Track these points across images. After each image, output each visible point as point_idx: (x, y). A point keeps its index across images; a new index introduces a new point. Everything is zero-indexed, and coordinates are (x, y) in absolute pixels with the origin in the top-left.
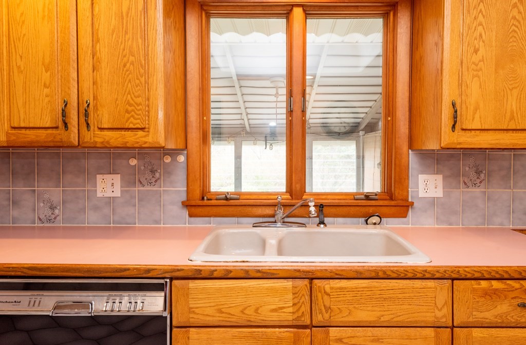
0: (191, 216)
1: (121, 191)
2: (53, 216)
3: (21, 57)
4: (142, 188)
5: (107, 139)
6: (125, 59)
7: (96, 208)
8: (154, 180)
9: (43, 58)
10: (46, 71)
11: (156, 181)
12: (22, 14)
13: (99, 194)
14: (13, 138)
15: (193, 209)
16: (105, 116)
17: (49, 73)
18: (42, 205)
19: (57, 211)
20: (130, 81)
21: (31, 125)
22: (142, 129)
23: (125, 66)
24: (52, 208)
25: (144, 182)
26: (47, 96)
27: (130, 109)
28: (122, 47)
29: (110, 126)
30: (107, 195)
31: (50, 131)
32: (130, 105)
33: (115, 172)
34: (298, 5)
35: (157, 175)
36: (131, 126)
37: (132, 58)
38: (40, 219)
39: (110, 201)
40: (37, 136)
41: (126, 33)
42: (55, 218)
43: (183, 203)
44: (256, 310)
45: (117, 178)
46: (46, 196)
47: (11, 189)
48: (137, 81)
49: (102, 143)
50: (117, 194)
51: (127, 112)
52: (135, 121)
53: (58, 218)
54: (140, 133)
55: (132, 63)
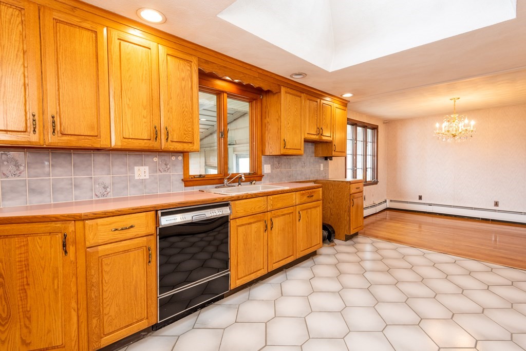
0: (185, 186)
1: (149, 176)
2: (106, 193)
3: (130, 100)
4: (160, 174)
5: (176, 147)
6: (184, 109)
7: (134, 186)
8: (167, 169)
9: (143, 102)
10: (144, 110)
11: (168, 170)
12: (130, 76)
13: (137, 178)
14: (125, 144)
15: (187, 183)
16: (174, 136)
17: (146, 111)
18: (97, 186)
19: (108, 190)
20: (186, 120)
21: (136, 137)
22: (191, 143)
23: (183, 112)
24: (105, 188)
25: (162, 170)
26: (145, 123)
27: (186, 133)
28: (182, 104)
29: (177, 141)
30: (141, 178)
31: (145, 141)
32: (186, 131)
33: (145, 165)
34: (226, 92)
35: (169, 166)
36: (187, 141)
37: (186, 109)
38: (96, 195)
39: (143, 181)
40: (140, 144)
41: (184, 97)
42: (107, 194)
43: (182, 180)
44: (254, 209)
45: (146, 168)
46: (100, 181)
47: (73, 177)
48: (189, 121)
49: (173, 148)
50: (147, 177)
51: (185, 134)
52: (188, 139)
53: (109, 193)
54: (190, 145)
55: (187, 112)
